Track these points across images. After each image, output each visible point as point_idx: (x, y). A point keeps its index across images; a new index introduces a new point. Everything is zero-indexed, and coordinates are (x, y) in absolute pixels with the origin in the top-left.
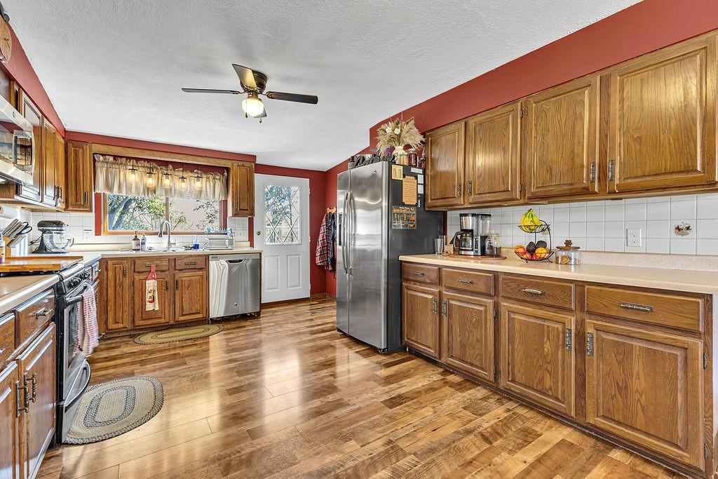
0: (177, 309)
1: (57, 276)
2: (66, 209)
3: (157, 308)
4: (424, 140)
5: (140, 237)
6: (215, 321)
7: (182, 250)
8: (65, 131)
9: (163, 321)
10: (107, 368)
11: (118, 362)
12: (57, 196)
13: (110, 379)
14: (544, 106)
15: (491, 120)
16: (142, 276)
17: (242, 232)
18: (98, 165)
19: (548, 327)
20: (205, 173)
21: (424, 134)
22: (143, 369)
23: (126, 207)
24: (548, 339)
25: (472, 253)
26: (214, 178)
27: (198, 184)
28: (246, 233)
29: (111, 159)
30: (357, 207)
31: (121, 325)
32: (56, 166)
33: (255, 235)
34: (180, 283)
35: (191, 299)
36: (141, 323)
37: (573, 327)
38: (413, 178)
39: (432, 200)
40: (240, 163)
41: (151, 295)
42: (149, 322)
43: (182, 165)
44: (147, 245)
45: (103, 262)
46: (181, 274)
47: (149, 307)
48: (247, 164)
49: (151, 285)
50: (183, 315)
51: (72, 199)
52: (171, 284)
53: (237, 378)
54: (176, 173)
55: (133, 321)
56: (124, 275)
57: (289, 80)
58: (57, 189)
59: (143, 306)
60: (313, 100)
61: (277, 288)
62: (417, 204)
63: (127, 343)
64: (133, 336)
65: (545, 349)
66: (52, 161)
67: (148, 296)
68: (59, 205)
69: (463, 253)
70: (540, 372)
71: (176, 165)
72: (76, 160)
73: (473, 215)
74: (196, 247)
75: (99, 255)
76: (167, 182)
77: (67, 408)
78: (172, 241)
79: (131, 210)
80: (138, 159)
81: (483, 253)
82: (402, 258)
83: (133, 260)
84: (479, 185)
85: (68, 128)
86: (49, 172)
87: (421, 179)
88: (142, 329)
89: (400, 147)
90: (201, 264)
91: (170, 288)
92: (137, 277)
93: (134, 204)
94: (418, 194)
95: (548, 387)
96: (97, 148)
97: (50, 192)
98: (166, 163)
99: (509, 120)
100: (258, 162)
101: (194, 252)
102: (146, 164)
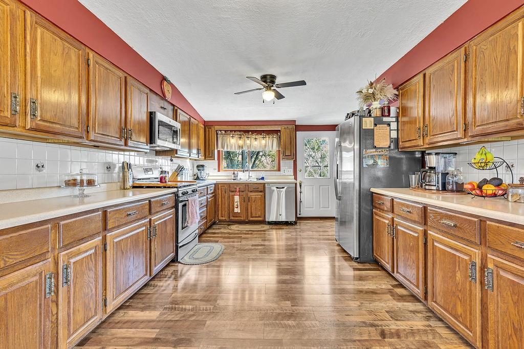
0: (249, 213)
1: (176, 189)
2: (205, 159)
3: (239, 212)
4: (397, 93)
5: (236, 172)
6: (270, 223)
7: (256, 180)
8: (205, 121)
9: (242, 219)
10: (210, 237)
11: (216, 235)
12: (198, 153)
13: (209, 242)
14: (482, 47)
15: (442, 68)
16: (233, 194)
17: (289, 170)
18: (218, 136)
19: (459, 257)
20: (268, 134)
21: (397, 88)
22: (223, 240)
23: (257, 155)
24: (459, 269)
25: (434, 188)
26: (273, 137)
27: (263, 142)
28: (292, 170)
29: (224, 132)
30: (343, 150)
31: (224, 218)
32: (198, 137)
33: (298, 172)
34: (250, 198)
35: (256, 208)
36: (232, 218)
37: (477, 260)
38: (386, 126)
39: (402, 142)
40: (286, 126)
41: (237, 204)
42: (236, 219)
43: (256, 131)
44: (239, 178)
45: (216, 185)
46: (251, 194)
47: (236, 210)
48: (290, 127)
49: (237, 198)
50: (252, 217)
51: (207, 154)
52: (246, 199)
53: (258, 254)
54: (253, 136)
55: (229, 217)
56: (225, 192)
57: (286, 74)
58: (198, 150)
59: (233, 210)
60: (303, 83)
61: (313, 208)
62: (390, 147)
63: (225, 228)
64: (229, 225)
65: (457, 278)
66: (196, 136)
67: (235, 204)
68: (200, 157)
69: (427, 187)
70: (453, 298)
71: (253, 132)
72: (209, 135)
73: (436, 154)
74: (263, 178)
75: (215, 182)
76: (248, 142)
77: (181, 247)
78: (250, 175)
79: (260, 157)
80: (235, 131)
81: (444, 188)
82: (373, 190)
83: (229, 185)
84: (433, 127)
85: (206, 119)
86: (194, 141)
87: (394, 126)
88: (233, 222)
89: (376, 102)
90: (261, 188)
91: (245, 201)
92: (231, 194)
93: (261, 154)
94: (391, 138)
95: (459, 313)
96: (217, 128)
97: (194, 151)
98: (248, 132)
99: (454, 65)
100: (297, 123)
101: (261, 181)
102: (239, 133)
